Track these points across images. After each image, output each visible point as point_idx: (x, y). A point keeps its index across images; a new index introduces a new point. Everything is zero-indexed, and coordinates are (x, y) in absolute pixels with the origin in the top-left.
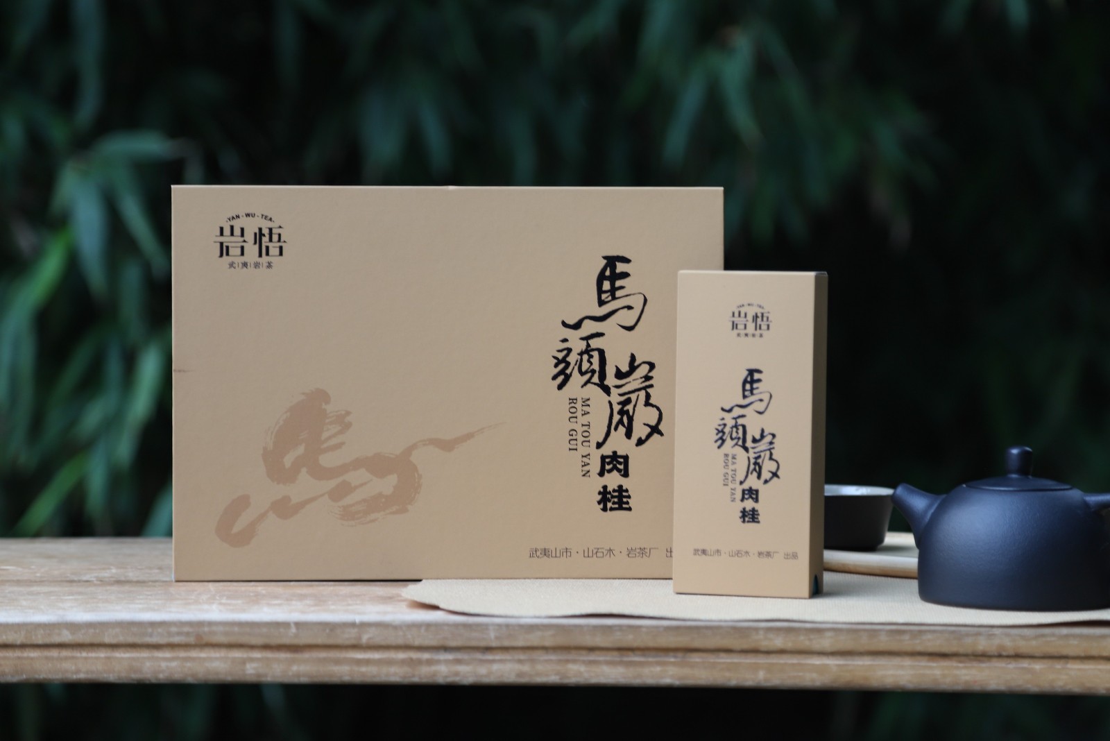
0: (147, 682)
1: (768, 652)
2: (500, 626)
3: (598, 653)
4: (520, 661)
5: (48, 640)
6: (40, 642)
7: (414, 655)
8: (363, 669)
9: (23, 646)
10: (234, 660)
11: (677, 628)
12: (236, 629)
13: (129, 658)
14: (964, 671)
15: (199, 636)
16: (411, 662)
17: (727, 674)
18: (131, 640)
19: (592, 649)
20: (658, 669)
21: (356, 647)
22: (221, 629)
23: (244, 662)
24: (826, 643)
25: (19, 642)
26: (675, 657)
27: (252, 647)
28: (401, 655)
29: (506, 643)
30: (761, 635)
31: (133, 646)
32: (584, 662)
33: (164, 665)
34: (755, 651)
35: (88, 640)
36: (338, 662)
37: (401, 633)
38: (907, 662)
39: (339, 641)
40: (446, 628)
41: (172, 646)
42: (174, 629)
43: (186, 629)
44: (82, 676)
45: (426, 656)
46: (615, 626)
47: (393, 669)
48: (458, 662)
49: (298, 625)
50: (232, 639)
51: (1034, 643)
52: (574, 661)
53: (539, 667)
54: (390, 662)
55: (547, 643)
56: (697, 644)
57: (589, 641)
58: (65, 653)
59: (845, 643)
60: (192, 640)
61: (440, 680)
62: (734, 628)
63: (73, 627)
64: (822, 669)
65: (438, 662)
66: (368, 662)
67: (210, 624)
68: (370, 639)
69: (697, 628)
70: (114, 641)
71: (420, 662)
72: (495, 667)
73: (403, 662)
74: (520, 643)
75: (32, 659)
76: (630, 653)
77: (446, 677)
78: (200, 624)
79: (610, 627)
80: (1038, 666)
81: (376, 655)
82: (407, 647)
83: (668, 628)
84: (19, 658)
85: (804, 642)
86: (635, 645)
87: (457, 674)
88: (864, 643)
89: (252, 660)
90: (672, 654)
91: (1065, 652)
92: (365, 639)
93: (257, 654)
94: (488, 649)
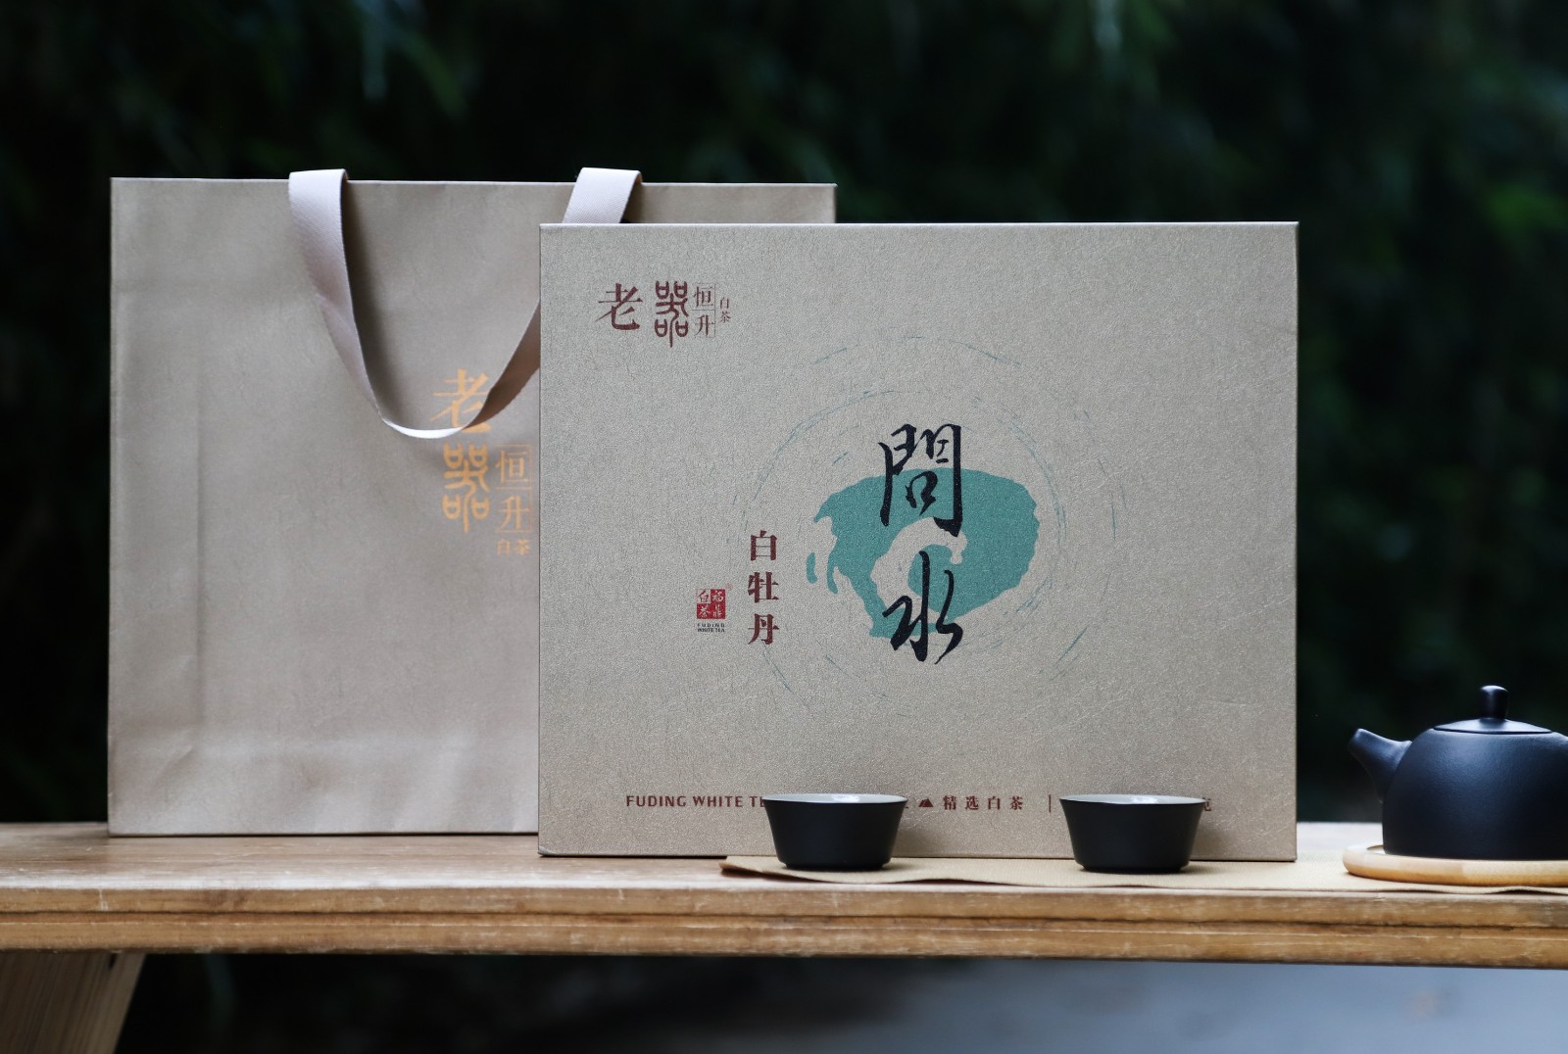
0: (465, 953)
1: (1135, 922)
2: (843, 893)
3: (950, 922)
4: (865, 932)
5: (359, 908)
6: (351, 910)
7: (752, 925)
8: (697, 940)
9: (333, 914)
10: (558, 931)
11: (1037, 895)
12: (560, 896)
13: (445, 927)
14: (1347, 943)
15: (520, 904)
16: (747, 932)
17: (1091, 946)
18: (448, 907)
19: (944, 918)
20: (1016, 940)
21: (688, 915)
22: (543, 896)
23: (569, 932)
24: (1197, 911)
25: (328, 910)
26: (1034, 927)
27: (577, 915)
28: (737, 926)
29: (850, 912)
30: (1127, 903)
31: (450, 914)
32: (935, 933)
33: (483, 934)
34: (1120, 920)
35: (402, 907)
36: (669, 932)
37: (737, 901)
38: (1286, 933)
39: (672, 910)
40: (785, 895)
41: (491, 914)
42: (493, 897)
43: (506, 897)
44: (396, 946)
45: (764, 926)
46: (969, 893)
47: (728, 941)
48: (799, 932)
49: (627, 892)
50: (557, 907)
51: (1423, 911)
52: (925, 932)
53: (887, 938)
54: (726, 933)
55: (895, 912)
56: (1058, 913)
57: (940, 909)
58: (378, 922)
59: (1218, 911)
60: (512, 908)
61: (779, 951)
62: (1098, 896)
63: (386, 893)
64: (1193, 941)
65: (777, 932)
66: (702, 932)
67: (533, 890)
68: (703, 907)
69: (1058, 896)
70: (430, 909)
71: (757, 932)
72: (839, 938)
73: (739, 932)
74: (866, 912)
75: (343, 927)
76: (985, 922)
77: (786, 948)
78: (522, 891)
79: (962, 894)
80: (1428, 937)
81: (711, 926)
82: (744, 916)
83: (1026, 896)
84: (329, 927)
85: (1173, 911)
86: (990, 914)
87: (797, 945)
88: (1239, 911)
89: (577, 930)
90: (1030, 923)
91: (1459, 921)
92: (698, 907)
93: (582, 924)
94: (830, 919)
